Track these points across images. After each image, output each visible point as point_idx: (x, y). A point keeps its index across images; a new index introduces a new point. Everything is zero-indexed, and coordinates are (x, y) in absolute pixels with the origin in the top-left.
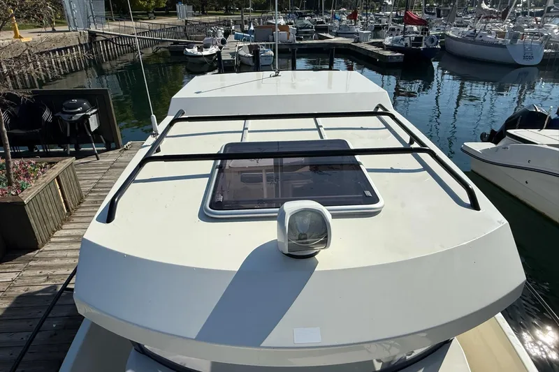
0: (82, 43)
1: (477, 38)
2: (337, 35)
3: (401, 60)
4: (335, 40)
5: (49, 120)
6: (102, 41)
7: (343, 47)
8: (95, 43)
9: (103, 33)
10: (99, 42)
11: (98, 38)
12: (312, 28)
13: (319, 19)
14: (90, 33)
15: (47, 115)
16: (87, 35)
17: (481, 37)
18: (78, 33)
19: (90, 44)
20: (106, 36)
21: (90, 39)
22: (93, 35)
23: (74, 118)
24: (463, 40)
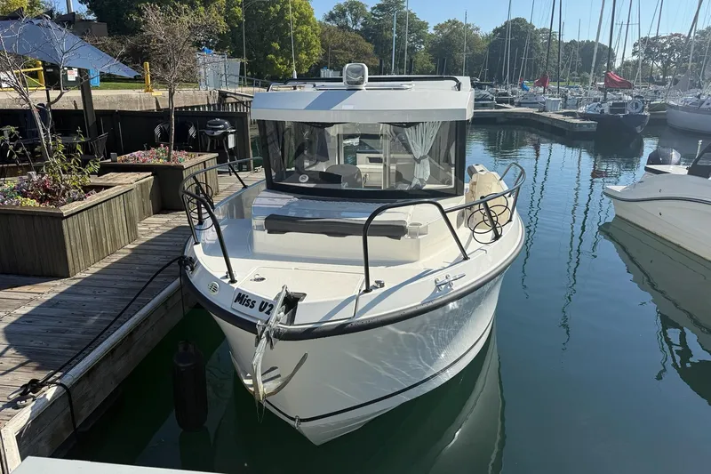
0: (211, 103)
1: (704, 106)
2: (519, 105)
3: (594, 128)
4: (514, 109)
5: (194, 136)
6: (232, 104)
7: (523, 117)
8: (224, 105)
9: (235, 94)
10: (228, 104)
11: (228, 100)
12: (492, 100)
13: (502, 90)
14: (220, 93)
15: (192, 131)
16: (217, 95)
17: (708, 104)
18: (208, 92)
19: (219, 105)
20: (237, 97)
21: (220, 100)
22: (223, 95)
23: (216, 134)
24: (685, 109)
